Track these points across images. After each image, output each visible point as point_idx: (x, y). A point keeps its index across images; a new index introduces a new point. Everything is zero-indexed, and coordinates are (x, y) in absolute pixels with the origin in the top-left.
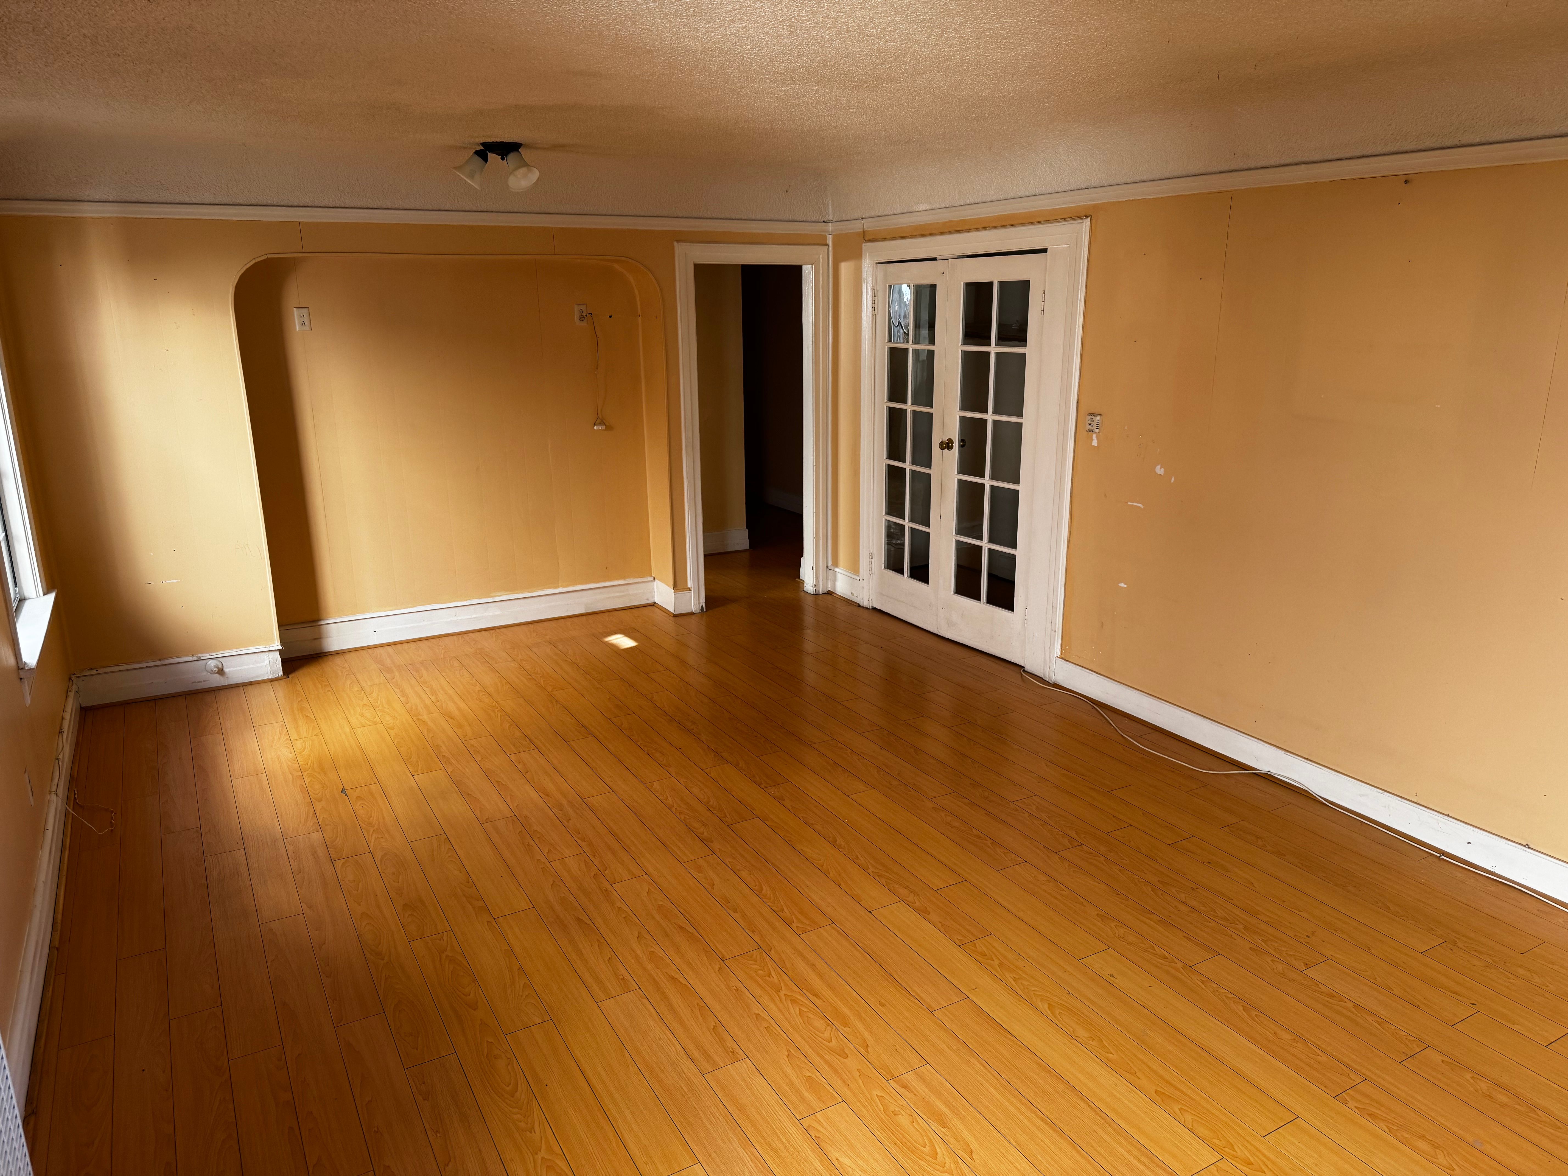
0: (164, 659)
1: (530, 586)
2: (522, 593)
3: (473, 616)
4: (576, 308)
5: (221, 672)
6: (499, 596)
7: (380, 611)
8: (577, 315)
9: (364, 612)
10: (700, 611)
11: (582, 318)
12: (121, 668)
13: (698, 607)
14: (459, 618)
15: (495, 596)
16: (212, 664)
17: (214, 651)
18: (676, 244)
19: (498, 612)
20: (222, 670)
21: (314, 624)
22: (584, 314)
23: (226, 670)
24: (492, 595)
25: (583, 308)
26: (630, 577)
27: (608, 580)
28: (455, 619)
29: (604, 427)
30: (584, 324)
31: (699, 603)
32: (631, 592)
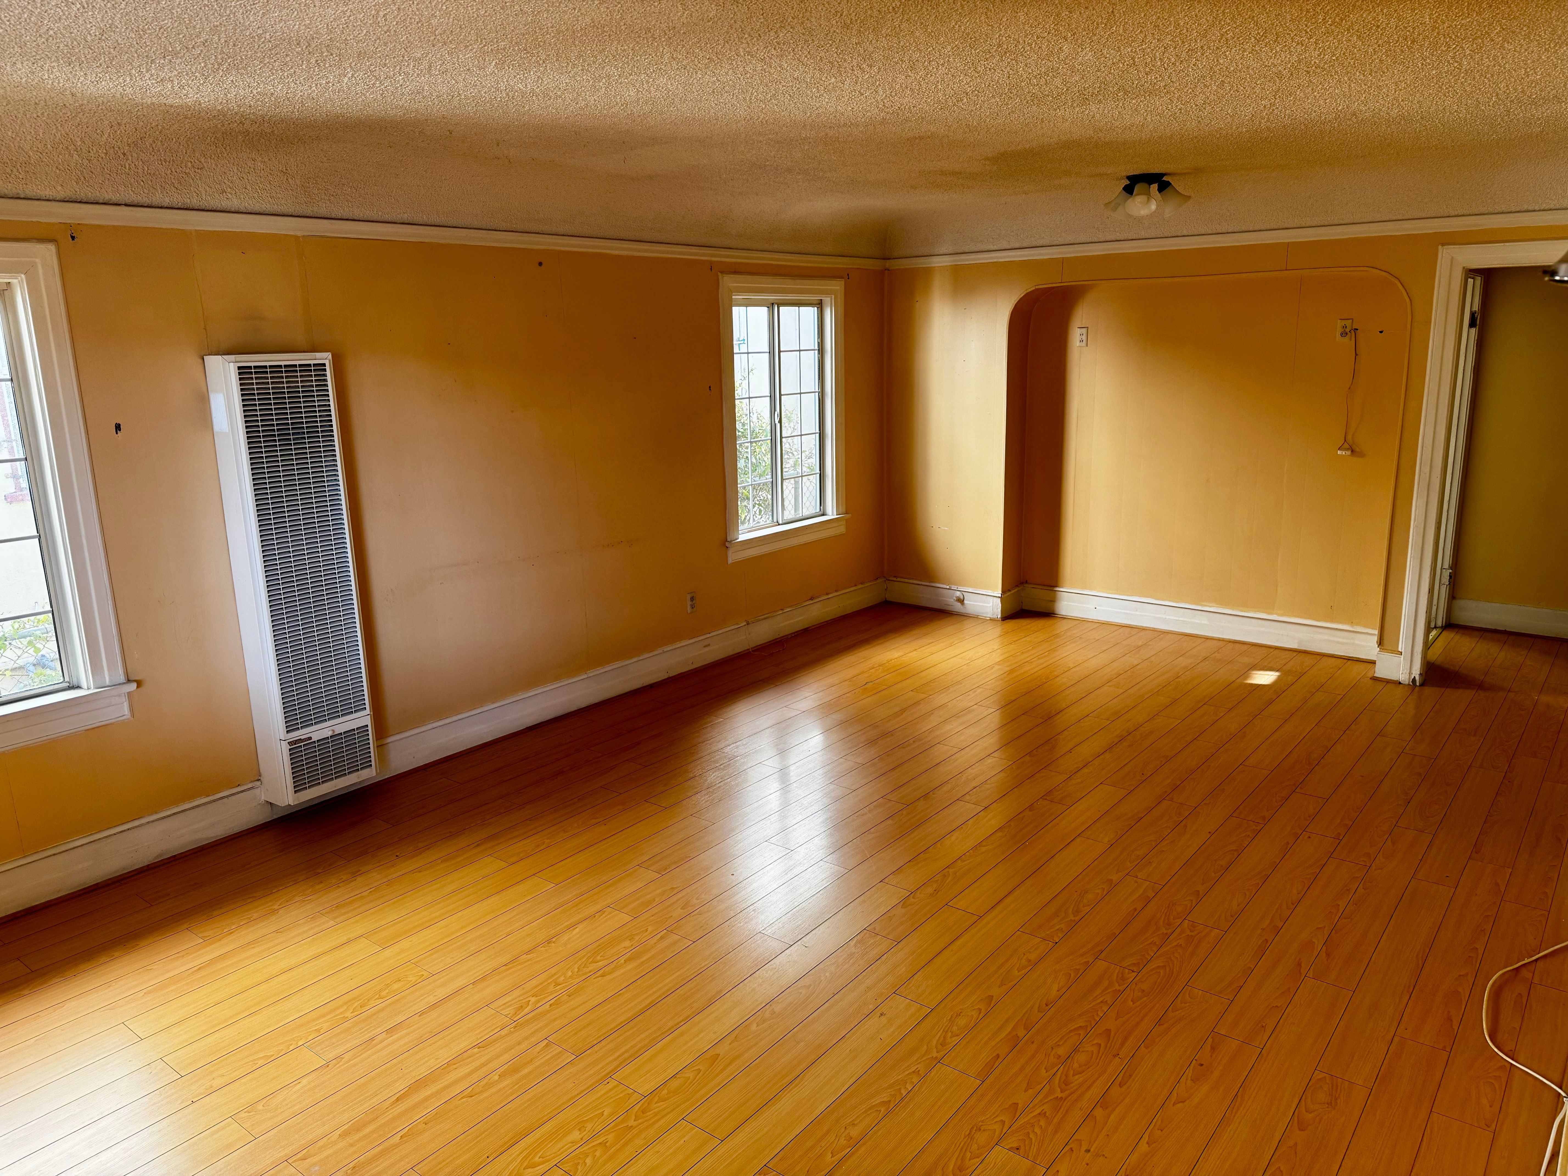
0: (932, 582)
1: (1244, 605)
2: (1233, 610)
3: (1180, 619)
4: (1340, 324)
5: (961, 601)
6: (1210, 607)
7: (1103, 592)
8: (1339, 330)
9: (1091, 589)
10: (1411, 684)
11: (1344, 334)
12: (911, 581)
13: (1408, 677)
14: (1168, 617)
15: (1206, 606)
16: (958, 594)
17: (961, 586)
18: (1440, 247)
19: (1206, 622)
20: (963, 601)
21: (1051, 588)
22: (1348, 330)
23: (965, 602)
24: (1203, 603)
25: (1348, 323)
26: (1358, 624)
27: (1332, 621)
28: (1164, 616)
29: (1348, 453)
30: (1346, 340)
31: (1410, 673)
32: (1357, 642)
